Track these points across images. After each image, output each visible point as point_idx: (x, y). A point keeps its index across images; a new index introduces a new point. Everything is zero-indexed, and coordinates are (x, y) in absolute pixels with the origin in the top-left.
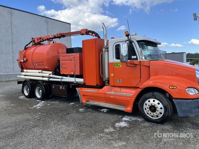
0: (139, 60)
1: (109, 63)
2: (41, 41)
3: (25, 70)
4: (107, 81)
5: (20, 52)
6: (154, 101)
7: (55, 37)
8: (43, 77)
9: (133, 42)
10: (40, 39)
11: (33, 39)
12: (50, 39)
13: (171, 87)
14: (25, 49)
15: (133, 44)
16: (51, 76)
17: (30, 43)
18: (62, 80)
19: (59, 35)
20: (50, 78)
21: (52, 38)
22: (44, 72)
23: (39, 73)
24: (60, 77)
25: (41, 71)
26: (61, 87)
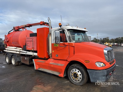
0: (68, 42)
1: (52, 44)
2: (19, 29)
3: (8, 47)
4: (51, 56)
5: (5, 35)
6: (78, 72)
7: (26, 26)
8: (16, 51)
9: (65, 30)
10: (18, 27)
11: (14, 27)
12: (24, 27)
13: (86, 61)
14: (9, 34)
15: (65, 31)
16: (21, 51)
17: (12, 30)
18: (27, 54)
19: (28, 25)
20: (21, 52)
21: (25, 27)
22: (18, 48)
23: (15, 48)
24: (26, 52)
25: (16, 47)
26: (26, 58)
